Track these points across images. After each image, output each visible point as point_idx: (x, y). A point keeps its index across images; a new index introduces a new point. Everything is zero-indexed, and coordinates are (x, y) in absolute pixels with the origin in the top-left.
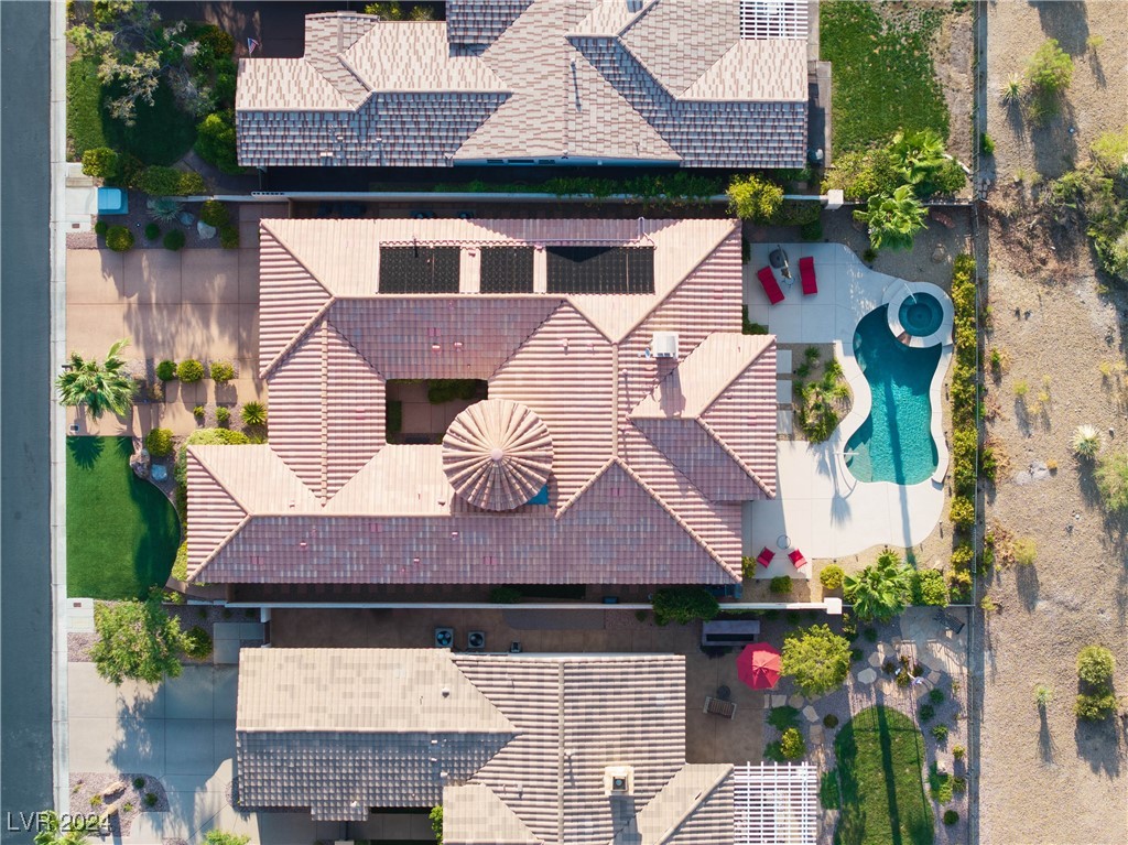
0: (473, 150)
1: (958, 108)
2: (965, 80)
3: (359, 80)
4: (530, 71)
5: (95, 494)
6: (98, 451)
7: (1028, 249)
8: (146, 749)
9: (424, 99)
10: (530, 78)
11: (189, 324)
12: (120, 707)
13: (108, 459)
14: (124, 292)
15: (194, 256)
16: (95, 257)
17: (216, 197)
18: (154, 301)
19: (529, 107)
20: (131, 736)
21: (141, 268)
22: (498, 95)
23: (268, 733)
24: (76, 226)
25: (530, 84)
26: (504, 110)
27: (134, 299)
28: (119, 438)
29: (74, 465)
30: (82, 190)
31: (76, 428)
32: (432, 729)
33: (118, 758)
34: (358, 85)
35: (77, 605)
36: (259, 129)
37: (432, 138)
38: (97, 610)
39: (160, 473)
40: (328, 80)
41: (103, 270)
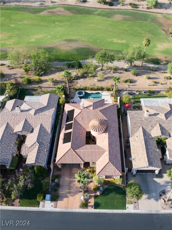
0: (49, 130)
1: (54, 89)
2: (50, 89)
3: (34, 144)
4: (38, 121)
5: (106, 203)
6: (97, 203)
7: (73, 85)
8: (154, 194)
9: (39, 135)
10: (39, 121)
11: (74, 184)
12: (147, 199)
13: (99, 200)
14: (67, 197)
15: (61, 183)
16: (59, 203)
17: (51, 177)
18: (69, 191)
19: (44, 121)
20: (152, 197)
21: (62, 193)
22: (41, 125)
23: (148, 161)
24: (52, 206)
25: (40, 121)
26: (44, 125)
27: (68, 195)
28: (95, 198)
29: (100, 208)
30: (45, 204)
31: (92, 207)
32: (143, 137)
33: (157, 200)
34: (35, 144)
35: (128, 208)
36: (39, 160)
37: (46, 135)
38: (129, 203)
39: (101, 189)
40: (33, 150)
41: (62, 201)
